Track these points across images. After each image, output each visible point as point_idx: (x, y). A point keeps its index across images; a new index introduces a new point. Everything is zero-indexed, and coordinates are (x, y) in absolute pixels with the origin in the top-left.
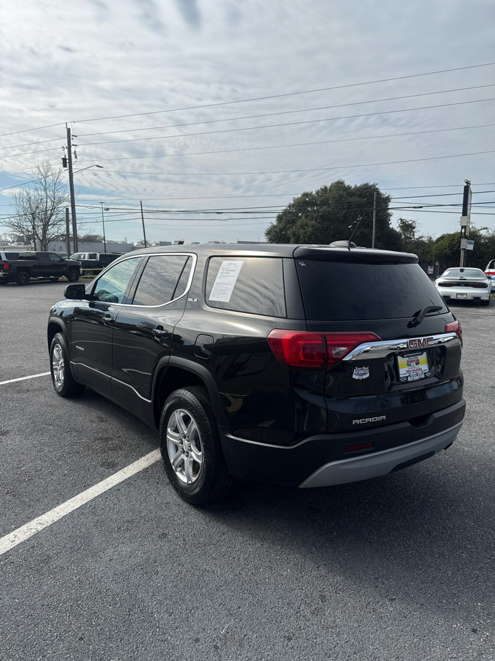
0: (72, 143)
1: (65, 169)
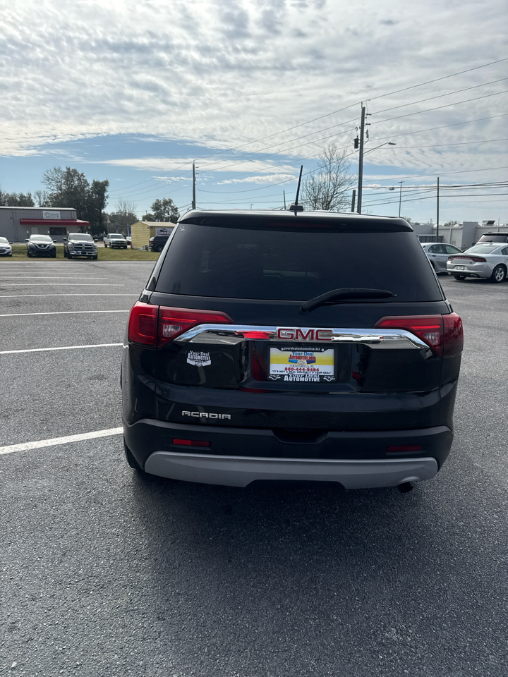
0: (365, 122)
1: (356, 150)
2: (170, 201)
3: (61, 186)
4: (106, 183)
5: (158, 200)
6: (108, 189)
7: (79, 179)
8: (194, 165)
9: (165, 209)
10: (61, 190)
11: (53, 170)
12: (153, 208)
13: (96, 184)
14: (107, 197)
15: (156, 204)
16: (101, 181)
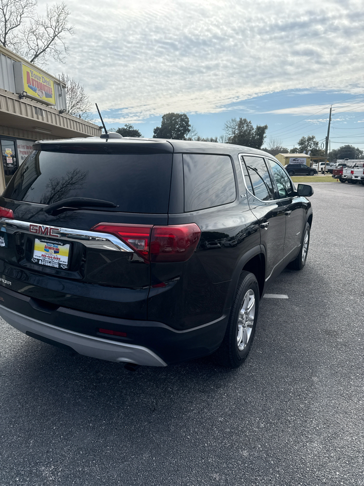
2: (313, 138)
3: (235, 131)
4: (266, 127)
5: (304, 137)
6: (266, 131)
7: (248, 126)
8: (331, 109)
9: (308, 144)
10: (234, 134)
11: (231, 121)
12: (299, 143)
13: (259, 128)
14: (265, 137)
15: (302, 140)
16: (262, 126)
